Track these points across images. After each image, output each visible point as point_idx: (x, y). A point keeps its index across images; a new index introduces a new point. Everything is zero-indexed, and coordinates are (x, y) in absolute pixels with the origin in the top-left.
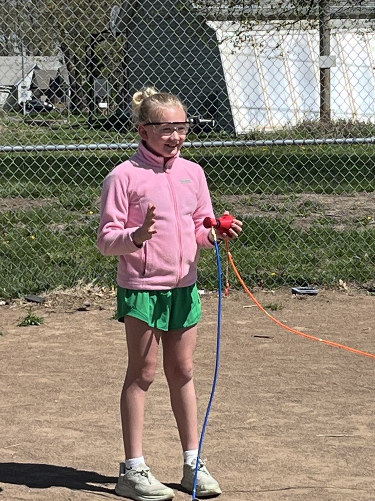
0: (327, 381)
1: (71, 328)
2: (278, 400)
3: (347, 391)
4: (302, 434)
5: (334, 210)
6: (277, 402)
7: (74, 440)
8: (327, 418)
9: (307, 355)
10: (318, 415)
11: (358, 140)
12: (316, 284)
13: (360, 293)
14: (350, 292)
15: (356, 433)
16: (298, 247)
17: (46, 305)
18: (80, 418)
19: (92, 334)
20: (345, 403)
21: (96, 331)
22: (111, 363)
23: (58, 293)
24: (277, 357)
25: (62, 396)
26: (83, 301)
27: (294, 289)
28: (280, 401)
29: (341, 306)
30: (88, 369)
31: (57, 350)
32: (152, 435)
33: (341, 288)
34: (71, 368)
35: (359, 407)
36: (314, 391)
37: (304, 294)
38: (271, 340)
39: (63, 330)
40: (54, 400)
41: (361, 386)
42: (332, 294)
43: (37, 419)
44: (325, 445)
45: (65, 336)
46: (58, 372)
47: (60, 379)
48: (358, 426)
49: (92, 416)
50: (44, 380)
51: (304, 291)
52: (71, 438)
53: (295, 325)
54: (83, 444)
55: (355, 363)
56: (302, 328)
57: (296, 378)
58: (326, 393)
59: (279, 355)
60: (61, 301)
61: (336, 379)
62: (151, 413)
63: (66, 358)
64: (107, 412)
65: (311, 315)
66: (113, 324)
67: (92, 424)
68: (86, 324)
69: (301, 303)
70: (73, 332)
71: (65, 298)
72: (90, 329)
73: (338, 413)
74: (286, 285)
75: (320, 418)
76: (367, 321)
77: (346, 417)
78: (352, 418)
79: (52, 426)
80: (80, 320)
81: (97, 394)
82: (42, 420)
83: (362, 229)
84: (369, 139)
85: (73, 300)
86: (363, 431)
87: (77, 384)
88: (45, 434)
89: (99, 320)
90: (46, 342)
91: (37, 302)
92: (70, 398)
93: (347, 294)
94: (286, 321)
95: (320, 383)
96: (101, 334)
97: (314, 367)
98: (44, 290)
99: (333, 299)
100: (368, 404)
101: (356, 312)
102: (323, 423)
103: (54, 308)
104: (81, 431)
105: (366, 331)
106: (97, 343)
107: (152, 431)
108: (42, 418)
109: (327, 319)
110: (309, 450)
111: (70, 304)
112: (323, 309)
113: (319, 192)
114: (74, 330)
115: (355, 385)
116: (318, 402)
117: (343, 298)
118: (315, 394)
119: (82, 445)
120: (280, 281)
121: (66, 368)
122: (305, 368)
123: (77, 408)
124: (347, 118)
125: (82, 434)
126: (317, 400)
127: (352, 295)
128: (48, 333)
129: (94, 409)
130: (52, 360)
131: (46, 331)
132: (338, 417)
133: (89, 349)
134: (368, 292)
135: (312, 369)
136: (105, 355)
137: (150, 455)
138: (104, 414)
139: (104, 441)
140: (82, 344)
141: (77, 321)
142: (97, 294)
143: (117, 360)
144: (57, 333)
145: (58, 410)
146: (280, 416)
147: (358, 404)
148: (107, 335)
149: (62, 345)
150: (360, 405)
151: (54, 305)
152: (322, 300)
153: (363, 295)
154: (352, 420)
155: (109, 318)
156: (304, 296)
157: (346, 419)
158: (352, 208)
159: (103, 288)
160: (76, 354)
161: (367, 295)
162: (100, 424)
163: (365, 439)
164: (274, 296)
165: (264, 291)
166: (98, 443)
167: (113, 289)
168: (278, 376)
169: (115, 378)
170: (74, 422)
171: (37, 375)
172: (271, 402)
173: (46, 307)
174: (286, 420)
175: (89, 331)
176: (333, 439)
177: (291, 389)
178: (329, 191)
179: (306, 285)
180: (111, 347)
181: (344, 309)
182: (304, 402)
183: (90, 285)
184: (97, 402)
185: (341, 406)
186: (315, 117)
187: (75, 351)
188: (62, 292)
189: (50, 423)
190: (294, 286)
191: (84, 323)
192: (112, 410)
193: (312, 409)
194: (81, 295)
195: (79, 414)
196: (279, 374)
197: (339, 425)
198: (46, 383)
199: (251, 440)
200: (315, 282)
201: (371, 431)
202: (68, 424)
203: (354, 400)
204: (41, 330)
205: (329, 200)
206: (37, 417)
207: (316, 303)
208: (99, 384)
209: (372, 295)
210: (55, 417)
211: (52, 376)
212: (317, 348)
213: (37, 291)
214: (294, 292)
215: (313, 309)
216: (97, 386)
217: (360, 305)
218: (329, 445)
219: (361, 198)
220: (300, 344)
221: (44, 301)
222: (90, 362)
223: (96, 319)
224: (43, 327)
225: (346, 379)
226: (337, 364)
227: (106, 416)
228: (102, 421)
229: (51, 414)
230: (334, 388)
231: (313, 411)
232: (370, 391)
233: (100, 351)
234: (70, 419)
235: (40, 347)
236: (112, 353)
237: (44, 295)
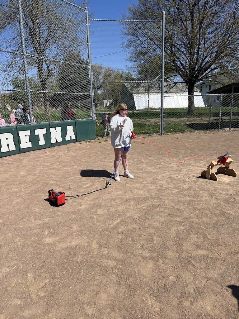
3: (159, 154)
4: (152, 164)
5: (152, 121)
10: (154, 160)
13: (157, 135)
16: (147, 127)
25: (110, 156)
29: (155, 137)
38: (144, 144)
42: (153, 135)
44: (156, 166)
50: (107, 152)
53: (148, 141)
57: (149, 152)
58: (155, 155)
59: (146, 147)
61: (156, 152)
73: (158, 159)
75: (155, 160)
78: (160, 160)
86: (162, 163)
93: (155, 135)
94: (146, 140)
95: (154, 153)
97: (152, 149)
100: (162, 157)
109: (153, 140)
110: (153, 168)
112: (152, 138)
113: (149, 118)
116: (154, 157)
118: (153, 155)
120: (145, 133)
156: (149, 136)
158: (154, 121)
164: (144, 136)
165: (142, 135)
178: (150, 118)
186: (147, 107)
196: (146, 151)
199: (143, 165)
200: (150, 133)
203: (160, 156)
214: (147, 135)
217: (157, 137)
220: (149, 145)
225: (158, 152)
232: (162, 154)
234: (111, 161)
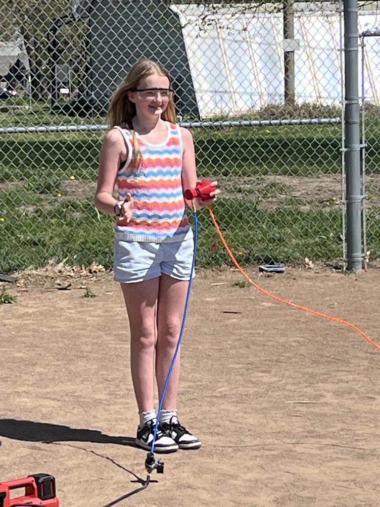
0: (295, 353)
1: (44, 306)
2: (248, 370)
3: (314, 362)
4: (271, 402)
5: (299, 191)
6: (246, 372)
7: (52, 409)
8: (295, 387)
9: (274, 329)
10: (286, 384)
11: (323, 120)
12: (282, 262)
13: (326, 270)
14: (316, 270)
15: (322, 400)
16: (264, 227)
17: (18, 285)
18: (57, 389)
19: (65, 312)
20: (312, 373)
21: (69, 308)
22: (84, 338)
23: (30, 272)
24: (246, 331)
25: (38, 369)
26: (55, 280)
27: (262, 267)
28: (250, 372)
29: (307, 283)
30: (62, 344)
31: (31, 327)
32: (127, 403)
33: (307, 266)
34: (46, 343)
35: (326, 376)
36: (282, 362)
37: (271, 272)
38: (240, 316)
39: (36, 308)
40: (31, 372)
41: (328, 357)
42: (298, 271)
43: (15, 390)
44: (293, 411)
45: (38, 313)
46: (33, 347)
47: (36, 354)
48: (325, 393)
49: (69, 387)
50: (20, 355)
51: (272, 269)
52: (48, 407)
53: (263, 302)
54: (62, 412)
55: (321, 335)
56: (269, 304)
57: (264, 350)
58: (294, 364)
59: (248, 329)
60: (33, 280)
61: (303, 351)
62: (126, 384)
63: (41, 334)
64: (82, 383)
65: (278, 292)
66: (85, 302)
67: (69, 394)
68: (59, 302)
69: (268, 281)
70: (46, 310)
71: (37, 277)
72: (62, 307)
73: (305, 382)
74: (253, 263)
75: (288, 387)
76: (333, 297)
77: (314, 385)
78: (319, 387)
79: (30, 396)
80: (53, 298)
81: (72, 368)
82: (20, 391)
83: (328, 209)
84: (333, 120)
85: (45, 279)
86: (329, 398)
87: (52, 358)
88: (24, 404)
89: (71, 298)
90: (20, 319)
91: (10, 282)
92: (46, 371)
93: (313, 272)
94: (254, 298)
95: (288, 355)
96: (73, 311)
97: (282, 340)
98: (16, 270)
99: (300, 277)
100: (334, 374)
101: (321, 288)
102: (291, 391)
103: (26, 287)
104: (58, 401)
105: (332, 306)
106: (70, 320)
107: (127, 400)
108: (20, 389)
109: (295, 295)
110: (278, 415)
111: (41, 283)
112: (290, 286)
114: (46, 308)
115: (322, 356)
116: (286, 372)
117: (309, 276)
118: (284, 365)
119: (60, 414)
120: (247, 260)
121: (41, 344)
122: (273, 341)
123: (54, 379)
124: (311, 101)
125: (60, 403)
126: (285, 370)
127: (318, 273)
128: (22, 310)
129: (71, 380)
130: (26, 336)
131: (19, 309)
132: (306, 385)
133: (62, 326)
134: (334, 270)
135: (280, 341)
136: (78, 331)
137: (126, 421)
138: (80, 386)
139: (81, 410)
140: (55, 321)
141: (49, 299)
142: (68, 274)
143: (90, 336)
144: (30, 311)
145: (35, 382)
146: (249, 385)
147: (325, 374)
148: (80, 312)
149: (35, 322)
150: (327, 374)
151: (25, 285)
152: (288, 278)
153: (328, 272)
154: (320, 388)
155: (81, 296)
156: (271, 274)
157: (313, 387)
158: (317, 189)
159: (74, 268)
160: (49, 330)
161: (333, 272)
162: (76, 394)
163: (331, 405)
164: (243, 274)
165: (232, 269)
166: (75, 411)
167: (83, 268)
168: (247, 349)
169: (89, 352)
170: (51, 392)
171: (13, 349)
172: (241, 373)
173: (18, 287)
174: (255, 389)
175: (62, 309)
176: (301, 406)
177: (260, 360)
179: (272, 263)
180: (84, 323)
181: (310, 286)
182: (273, 372)
183: (61, 264)
184: (72, 375)
185: (308, 376)
186: (280, 101)
187: (49, 328)
188: (34, 272)
189: (28, 393)
190: (261, 265)
191: (56, 301)
192: (88, 381)
193: (280, 379)
194: (52, 275)
195: (56, 385)
196: (248, 347)
197: (306, 392)
198: (22, 357)
199: (222, 407)
200: (282, 260)
201: (337, 397)
202: (46, 394)
203: (321, 369)
204: (14, 308)
205: (295, 181)
206: (15, 388)
207: (283, 280)
208: (74, 358)
209: (338, 272)
210: (33, 388)
211: (28, 351)
212: (284, 323)
213: (10, 271)
214: (261, 270)
215: (280, 286)
216: (72, 360)
217: (325, 282)
218: (297, 411)
219: (326, 179)
220: (268, 318)
221: (16, 280)
222: (64, 338)
223: (67, 297)
224: (16, 306)
225: (313, 351)
226: (303, 337)
227: (82, 386)
228: (78, 391)
229: (29, 385)
230: (302, 360)
231: (281, 381)
232: (336, 361)
233: (73, 327)
234: (48, 390)
235: (14, 324)
236: (85, 329)
237: (16, 275)
